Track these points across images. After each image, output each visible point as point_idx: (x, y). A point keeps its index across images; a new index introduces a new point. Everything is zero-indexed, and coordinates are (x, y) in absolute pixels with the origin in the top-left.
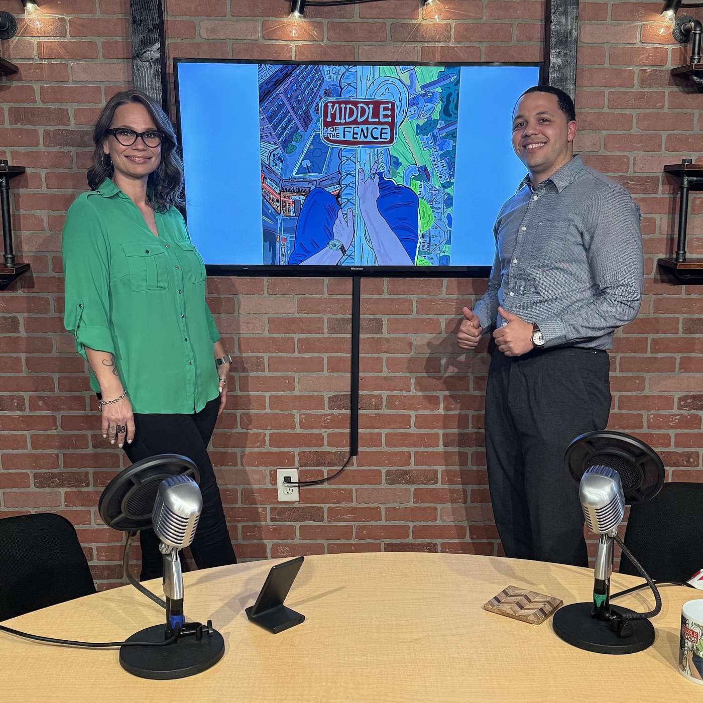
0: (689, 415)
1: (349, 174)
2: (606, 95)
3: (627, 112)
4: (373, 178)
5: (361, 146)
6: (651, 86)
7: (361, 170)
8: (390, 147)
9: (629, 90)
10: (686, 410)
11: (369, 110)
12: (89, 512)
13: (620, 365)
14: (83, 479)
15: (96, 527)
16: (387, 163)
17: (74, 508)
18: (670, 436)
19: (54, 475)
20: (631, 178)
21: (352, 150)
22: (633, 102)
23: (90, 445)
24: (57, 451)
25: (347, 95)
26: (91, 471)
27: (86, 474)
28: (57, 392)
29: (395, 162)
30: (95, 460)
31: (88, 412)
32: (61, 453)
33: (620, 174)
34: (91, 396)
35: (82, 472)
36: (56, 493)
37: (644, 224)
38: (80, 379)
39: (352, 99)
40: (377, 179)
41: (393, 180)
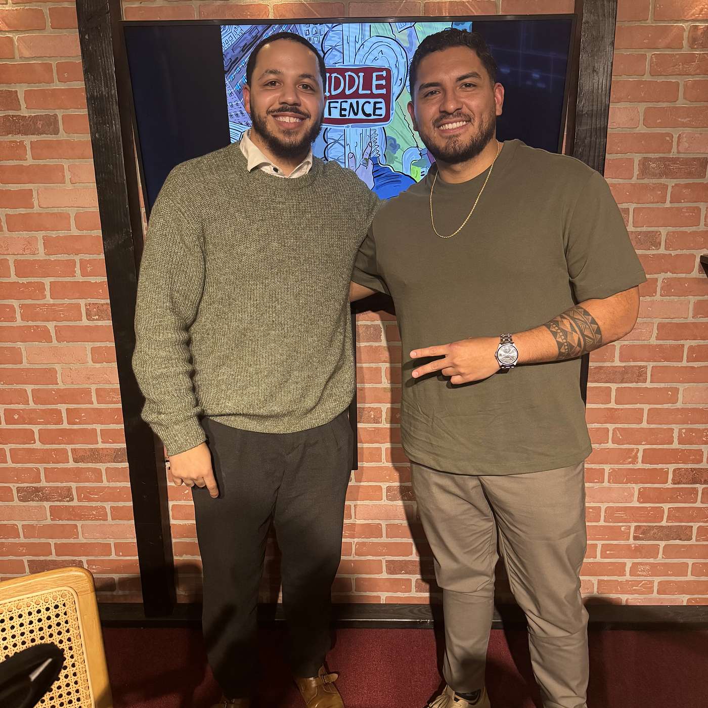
2: (648, 59)
3: (673, 79)
4: (366, 164)
5: (350, 125)
6: (703, 46)
7: (351, 155)
8: (386, 125)
9: (676, 52)
11: (360, 80)
12: (76, 526)
13: (651, 375)
14: (67, 494)
15: (84, 541)
16: (382, 146)
17: (61, 522)
18: (703, 452)
19: (37, 490)
20: (674, 161)
21: (340, 131)
22: (681, 67)
23: (71, 459)
24: (38, 466)
25: (332, 62)
26: (74, 485)
27: (69, 489)
28: (32, 405)
29: (392, 145)
30: (77, 474)
31: (65, 425)
32: (41, 467)
33: (662, 155)
34: (67, 409)
35: (65, 487)
36: (40, 507)
37: (687, 214)
38: (54, 391)
39: (337, 66)
40: (370, 166)
41: (390, 167)
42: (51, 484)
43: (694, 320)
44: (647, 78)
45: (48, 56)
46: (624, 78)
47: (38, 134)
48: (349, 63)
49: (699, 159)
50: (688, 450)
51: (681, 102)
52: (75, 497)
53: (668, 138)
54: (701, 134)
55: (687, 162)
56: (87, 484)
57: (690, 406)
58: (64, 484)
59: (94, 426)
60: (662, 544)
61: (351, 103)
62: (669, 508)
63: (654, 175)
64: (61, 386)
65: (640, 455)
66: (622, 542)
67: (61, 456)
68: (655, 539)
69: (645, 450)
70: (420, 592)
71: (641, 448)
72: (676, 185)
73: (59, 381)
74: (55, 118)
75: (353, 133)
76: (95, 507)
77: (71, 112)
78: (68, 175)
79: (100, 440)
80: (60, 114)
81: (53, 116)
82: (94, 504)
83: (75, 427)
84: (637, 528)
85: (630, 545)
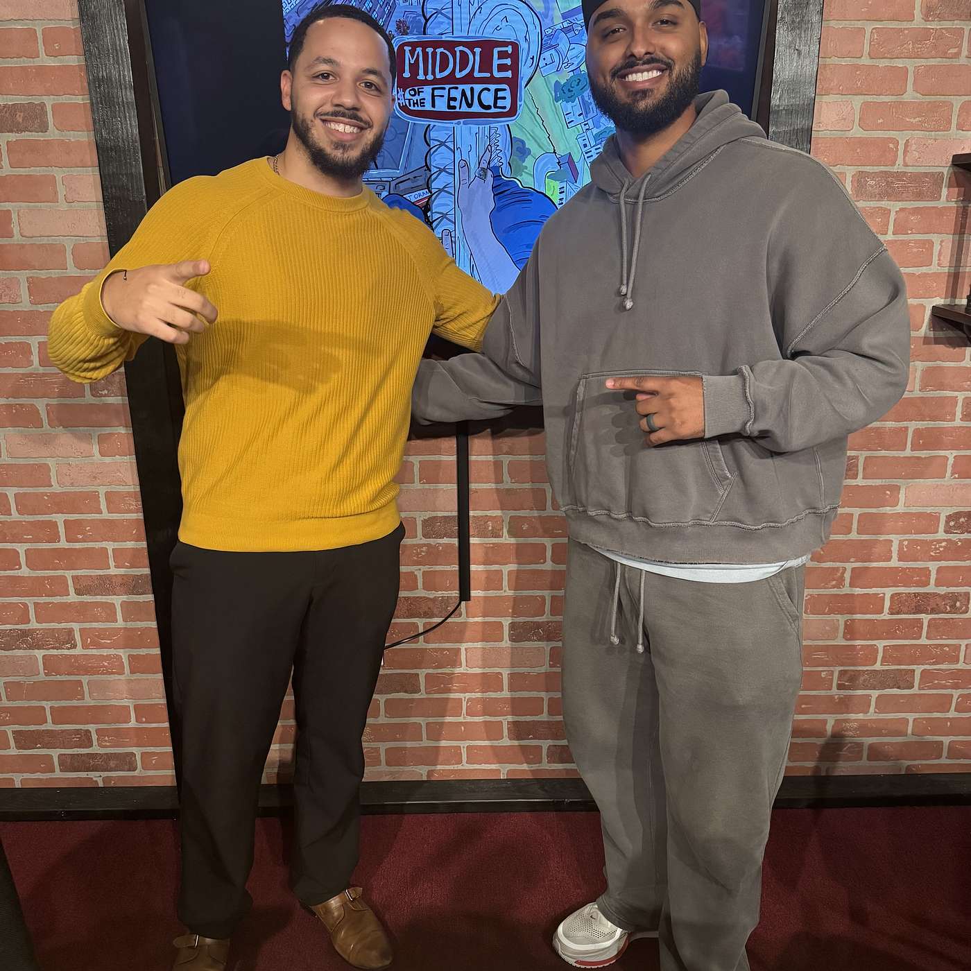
0: (960, 540)
1: (444, 170)
2: (868, 35)
3: (899, 63)
4: (483, 175)
5: (462, 121)
6: (941, 18)
7: (463, 163)
8: (511, 122)
9: (905, 25)
10: (956, 533)
11: (475, 58)
12: (80, 683)
13: (864, 468)
14: (67, 638)
15: (92, 703)
16: (506, 151)
17: (59, 678)
18: (930, 571)
19: (25, 633)
20: (899, 176)
21: (447, 129)
22: (911, 46)
23: (71, 590)
24: (26, 600)
25: (437, 31)
26: (76, 626)
27: (71, 631)
28: (15, 516)
29: (520, 149)
30: (81, 612)
31: (63, 544)
32: (29, 601)
33: (883, 168)
34: (66, 522)
35: (65, 629)
36: (30, 657)
37: (915, 250)
38: (47, 496)
39: (444, 38)
40: (490, 179)
41: (516, 180)
42: (45, 626)
43: (920, 394)
44: (865, 61)
45: (31, 19)
46: (835, 60)
47: (17, 132)
48: (460, 34)
49: (933, 174)
50: (913, 568)
51: (910, 95)
52: (79, 644)
53: (891, 145)
54: (935, 140)
55: (917, 178)
56: (95, 625)
57: (914, 510)
58: (63, 625)
59: (104, 544)
60: (875, 694)
61: (463, 90)
62: (884, 646)
63: (871, 197)
64: (56, 488)
65: (847, 576)
66: (823, 693)
67: (59, 586)
68: (866, 688)
69: (853, 570)
70: (554, 763)
71: (849, 566)
72: (902, 210)
73: (54, 481)
74: (42, 108)
75: (465, 132)
76: (107, 656)
77: (64, 99)
78: (61, 191)
79: (112, 563)
80: (49, 102)
81: (39, 105)
82: (105, 652)
83: (78, 546)
84: (842, 673)
85: (832, 697)
